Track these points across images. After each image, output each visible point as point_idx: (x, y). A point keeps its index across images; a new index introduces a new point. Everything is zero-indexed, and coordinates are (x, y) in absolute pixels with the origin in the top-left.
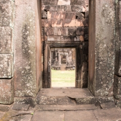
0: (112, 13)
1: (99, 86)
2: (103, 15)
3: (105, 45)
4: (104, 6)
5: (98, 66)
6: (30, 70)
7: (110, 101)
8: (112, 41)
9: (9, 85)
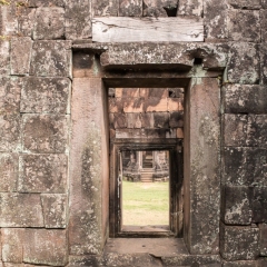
0: (216, 129)
1: (197, 239)
2: (202, 132)
3: (205, 177)
4: (202, 118)
5: (194, 208)
6: (93, 214)
7: (214, 261)
8: (216, 170)
9: (63, 237)
